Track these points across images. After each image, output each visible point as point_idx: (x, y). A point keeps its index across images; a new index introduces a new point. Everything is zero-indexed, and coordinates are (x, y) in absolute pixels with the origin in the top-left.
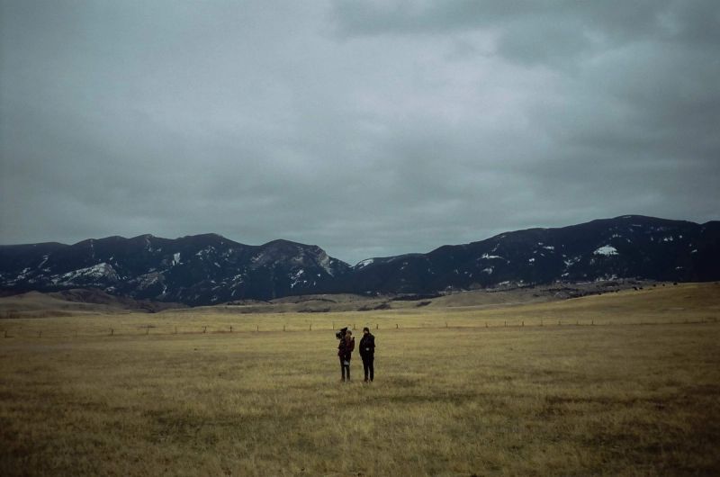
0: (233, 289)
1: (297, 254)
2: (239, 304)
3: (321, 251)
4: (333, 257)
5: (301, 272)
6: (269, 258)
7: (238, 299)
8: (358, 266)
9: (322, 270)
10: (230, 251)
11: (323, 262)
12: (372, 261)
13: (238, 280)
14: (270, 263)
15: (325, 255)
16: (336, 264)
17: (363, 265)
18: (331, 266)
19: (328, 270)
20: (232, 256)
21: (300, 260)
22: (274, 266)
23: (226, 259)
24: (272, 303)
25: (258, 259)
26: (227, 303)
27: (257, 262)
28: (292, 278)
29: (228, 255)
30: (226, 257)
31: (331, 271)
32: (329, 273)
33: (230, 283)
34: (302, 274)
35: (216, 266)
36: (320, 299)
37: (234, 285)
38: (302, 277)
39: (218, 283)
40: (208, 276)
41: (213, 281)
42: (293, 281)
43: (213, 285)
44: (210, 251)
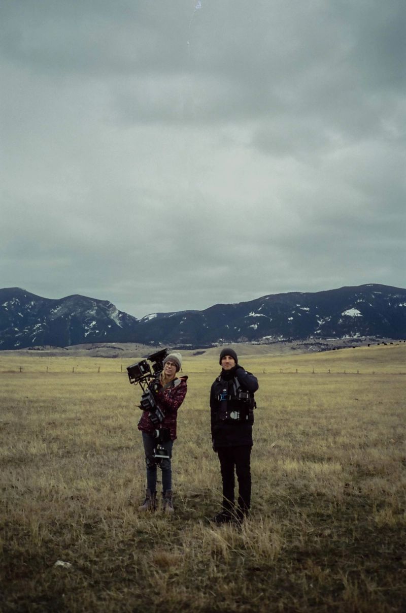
0: (34, 336)
1: (90, 307)
2: (38, 349)
3: (111, 305)
4: (122, 311)
5: (94, 323)
6: (66, 310)
7: (38, 345)
8: (143, 320)
9: (112, 322)
10: (32, 303)
11: (114, 316)
12: (156, 316)
13: (38, 329)
14: (66, 315)
15: (115, 309)
16: (124, 317)
17: (148, 318)
18: (120, 319)
19: (118, 322)
20: (34, 307)
21: (93, 313)
22: (70, 317)
23: (29, 310)
24: (67, 349)
25: (56, 311)
26: (28, 348)
27: (55, 313)
28: (86, 328)
29: (30, 307)
30: (29, 308)
31: (120, 323)
32: (119, 325)
33: (32, 331)
34: (94, 325)
35: (20, 316)
36: (109, 347)
37: (34, 333)
38: (94, 328)
39: (21, 331)
40: (13, 325)
41: (16, 329)
42: (87, 331)
43: (17, 332)
44: (15, 303)
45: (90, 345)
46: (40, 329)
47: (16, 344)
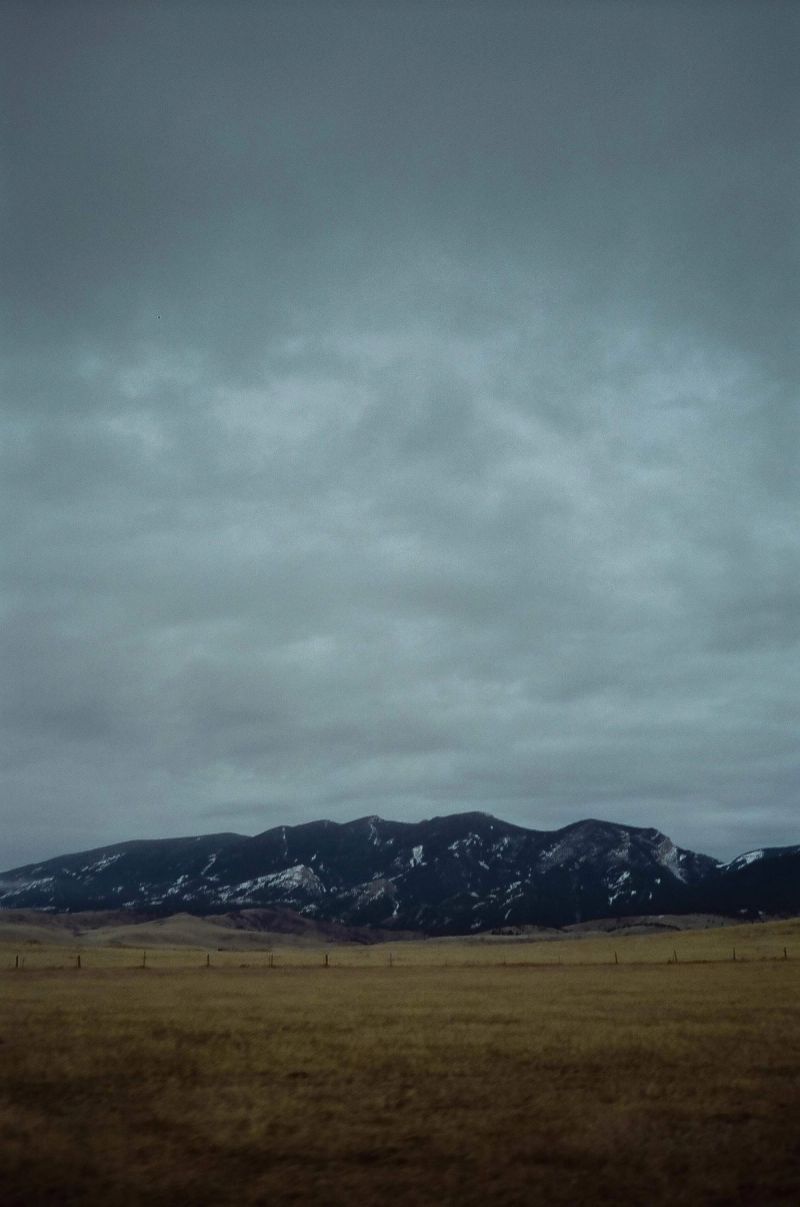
0: (508, 907)
1: (617, 843)
2: (510, 933)
3: (661, 838)
4: (685, 848)
5: (626, 875)
6: (570, 852)
7: (511, 926)
8: (735, 864)
9: (664, 872)
10: (506, 841)
11: (668, 858)
12: (761, 854)
13: (515, 891)
14: (570, 862)
15: (669, 845)
16: (690, 860)
17: (744, 861)
18: (681, 865)
19: (677, 873)
20: (508, 850)
21: (623, 854)
22: (577, 866)
23: (498, 855)
24: (566, 931)
25: (551, 854)
26: (491, 931)
27: (550, 860)
28: (610, 886)
29: (502, 849)
30: (498, 851)
31: (681, 874)
32: (679, 877)
33: (503, 896)
34: (626, 880)
35: (483, 867)
36: (651, 924)
37: (508, 901)
38: (627, 885)
39: (483, 896)
40: (469, 886)
41: (474, 894)
42: (612, 893)
43: (474, 901)
44: (472, 842)
45: (612, 922)
46: (518, 894)
47: (474, 923)
